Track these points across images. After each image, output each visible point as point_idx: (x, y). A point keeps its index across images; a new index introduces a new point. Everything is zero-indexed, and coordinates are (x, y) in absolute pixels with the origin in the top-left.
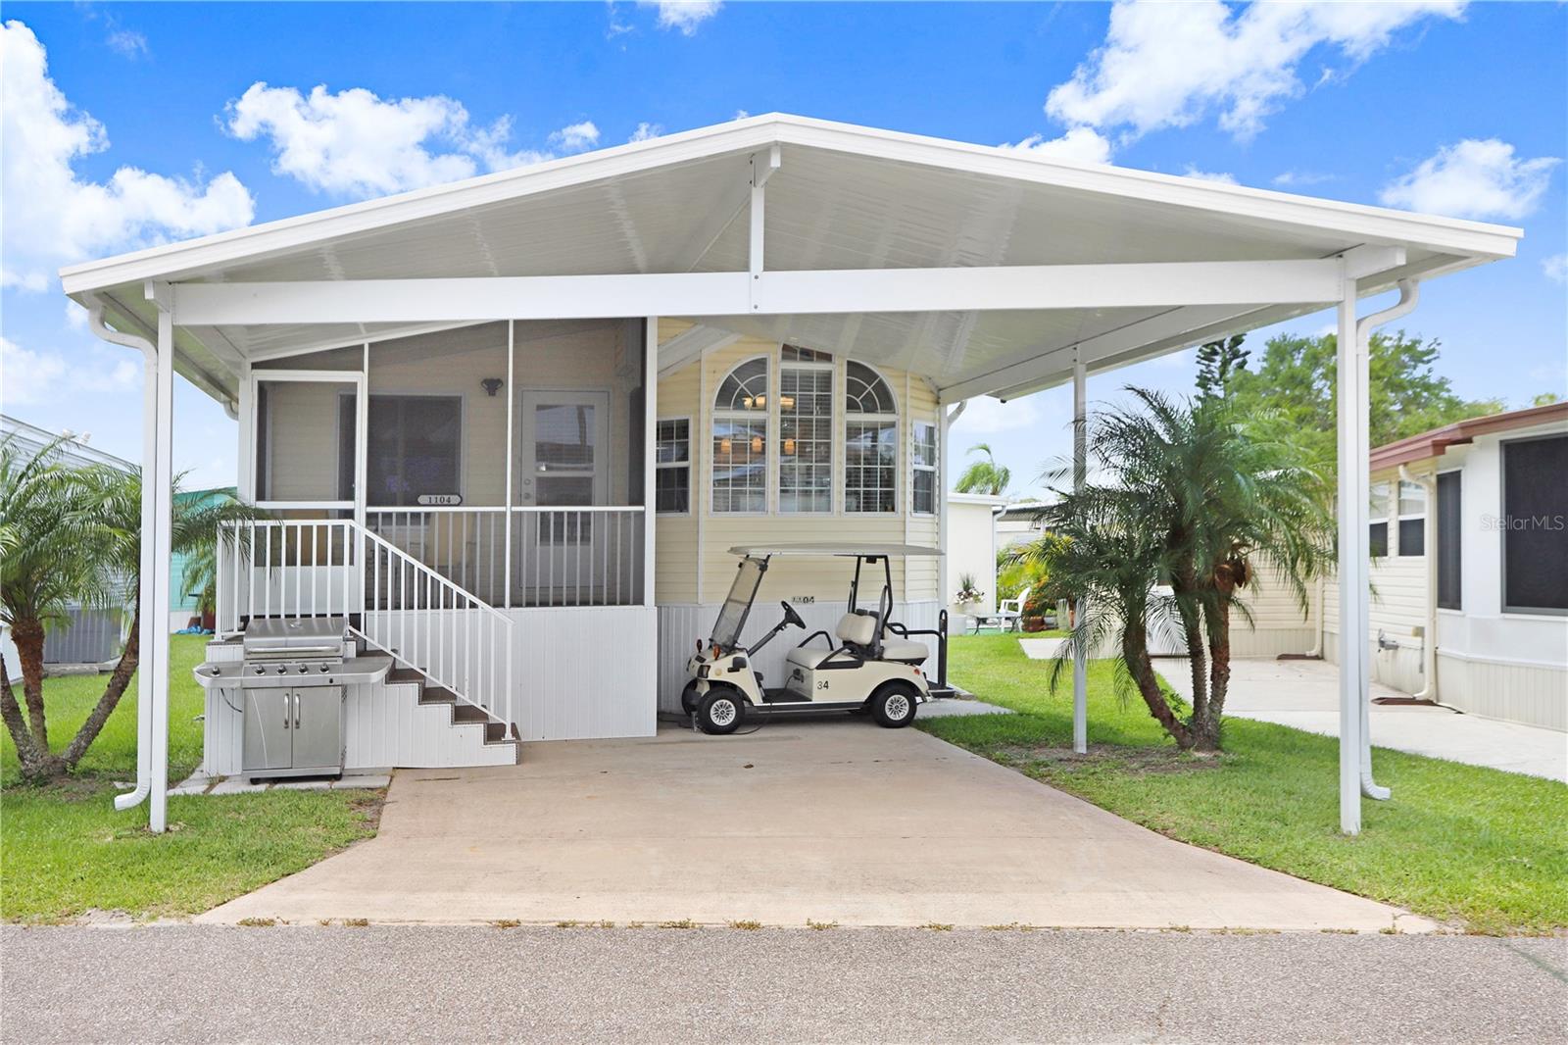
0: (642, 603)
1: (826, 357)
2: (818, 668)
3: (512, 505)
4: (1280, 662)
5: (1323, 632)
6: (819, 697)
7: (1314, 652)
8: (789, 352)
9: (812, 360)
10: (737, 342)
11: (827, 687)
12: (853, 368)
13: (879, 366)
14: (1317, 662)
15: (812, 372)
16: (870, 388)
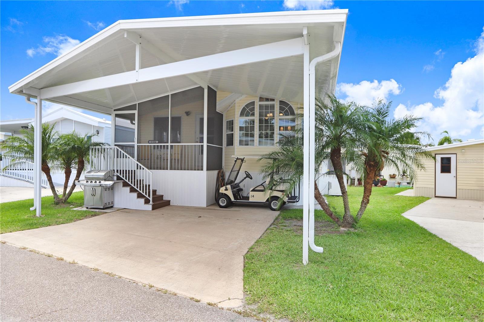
0: (203, 170)
1: (273, 100)
2: (251, 191)
3: (170, 143)
6: (251, 200)
8: (261, 99)
9: (269, 101)
10: (246, 97)
11: (254, 197)
12: (281, 102)
13: (289, 102)
15: (268, 104)
16: (287, 108)
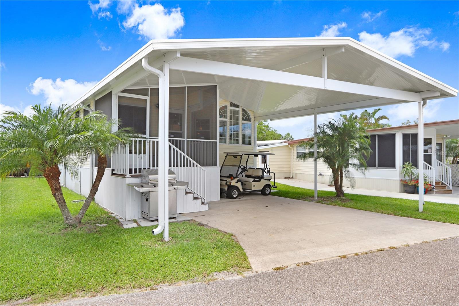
0: (216, 166)
2: (252, 182)
4: (285, 179)
5: (293, 173)
6: (253, 189)
7: (291, 177)
8: (231, 104)
9: (236, 107)
11: (255, 186)
12: (243, 110)
13: (248, 110)
14: (292, 179)
16: (246, 116)
